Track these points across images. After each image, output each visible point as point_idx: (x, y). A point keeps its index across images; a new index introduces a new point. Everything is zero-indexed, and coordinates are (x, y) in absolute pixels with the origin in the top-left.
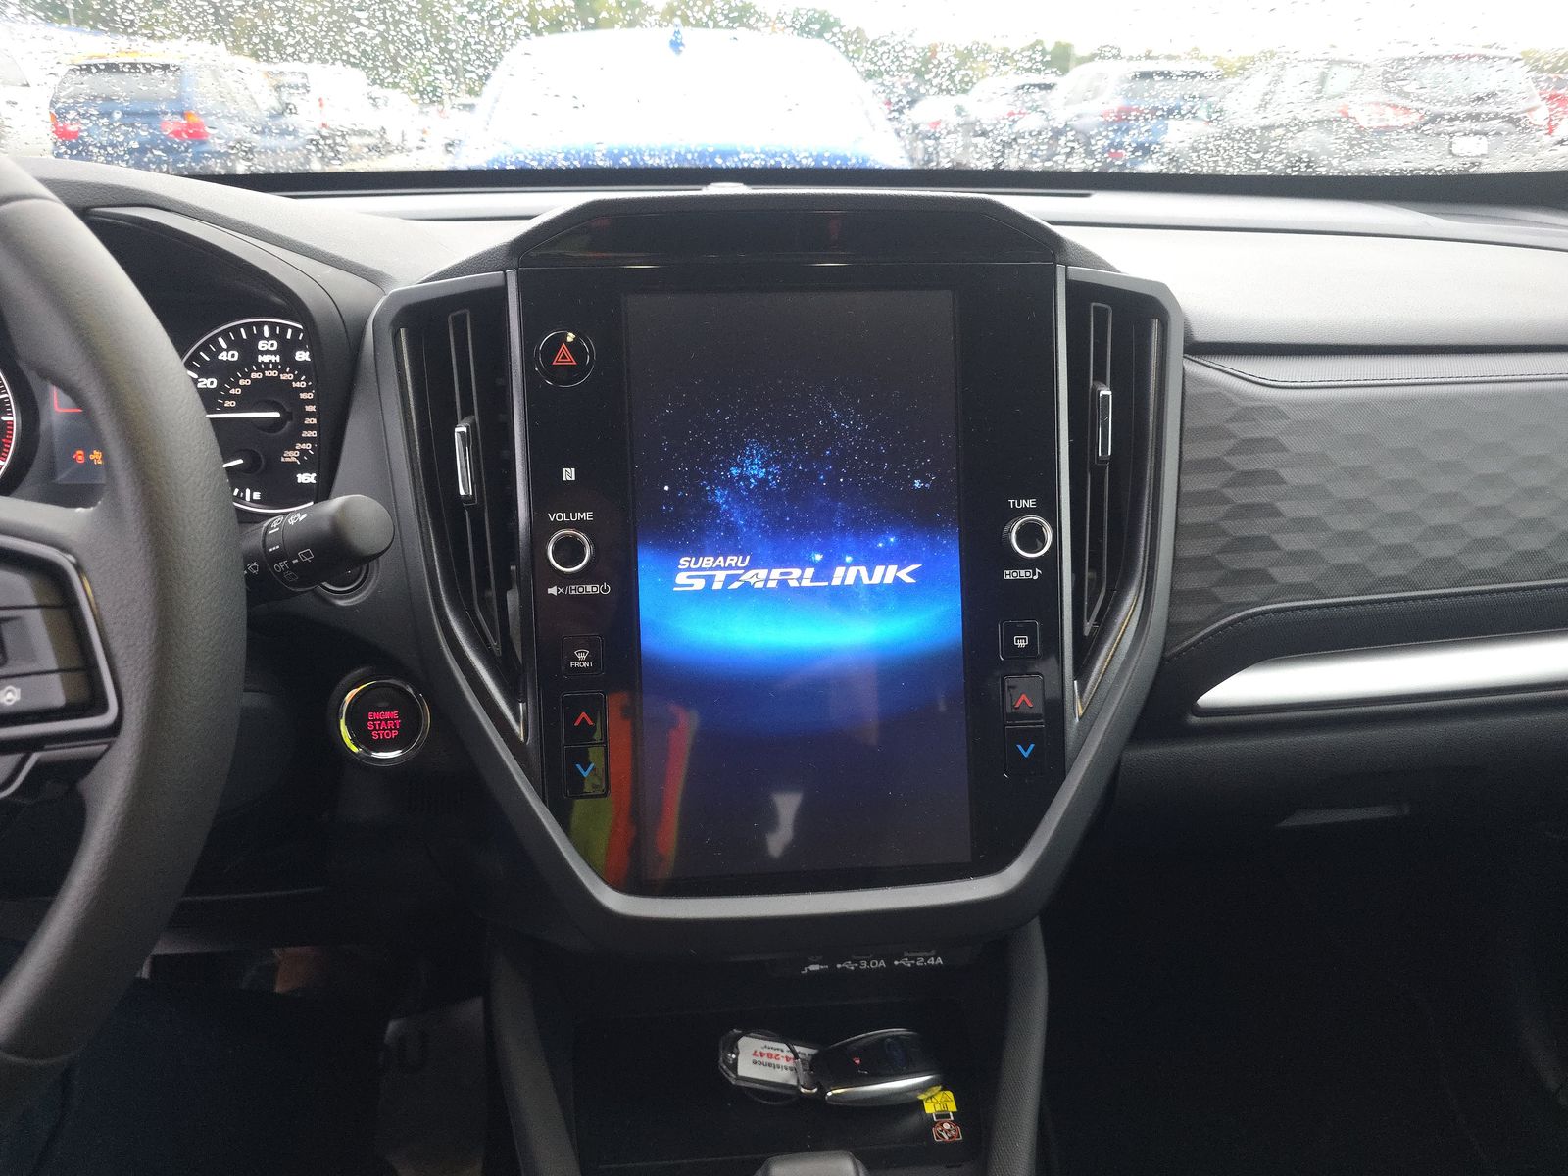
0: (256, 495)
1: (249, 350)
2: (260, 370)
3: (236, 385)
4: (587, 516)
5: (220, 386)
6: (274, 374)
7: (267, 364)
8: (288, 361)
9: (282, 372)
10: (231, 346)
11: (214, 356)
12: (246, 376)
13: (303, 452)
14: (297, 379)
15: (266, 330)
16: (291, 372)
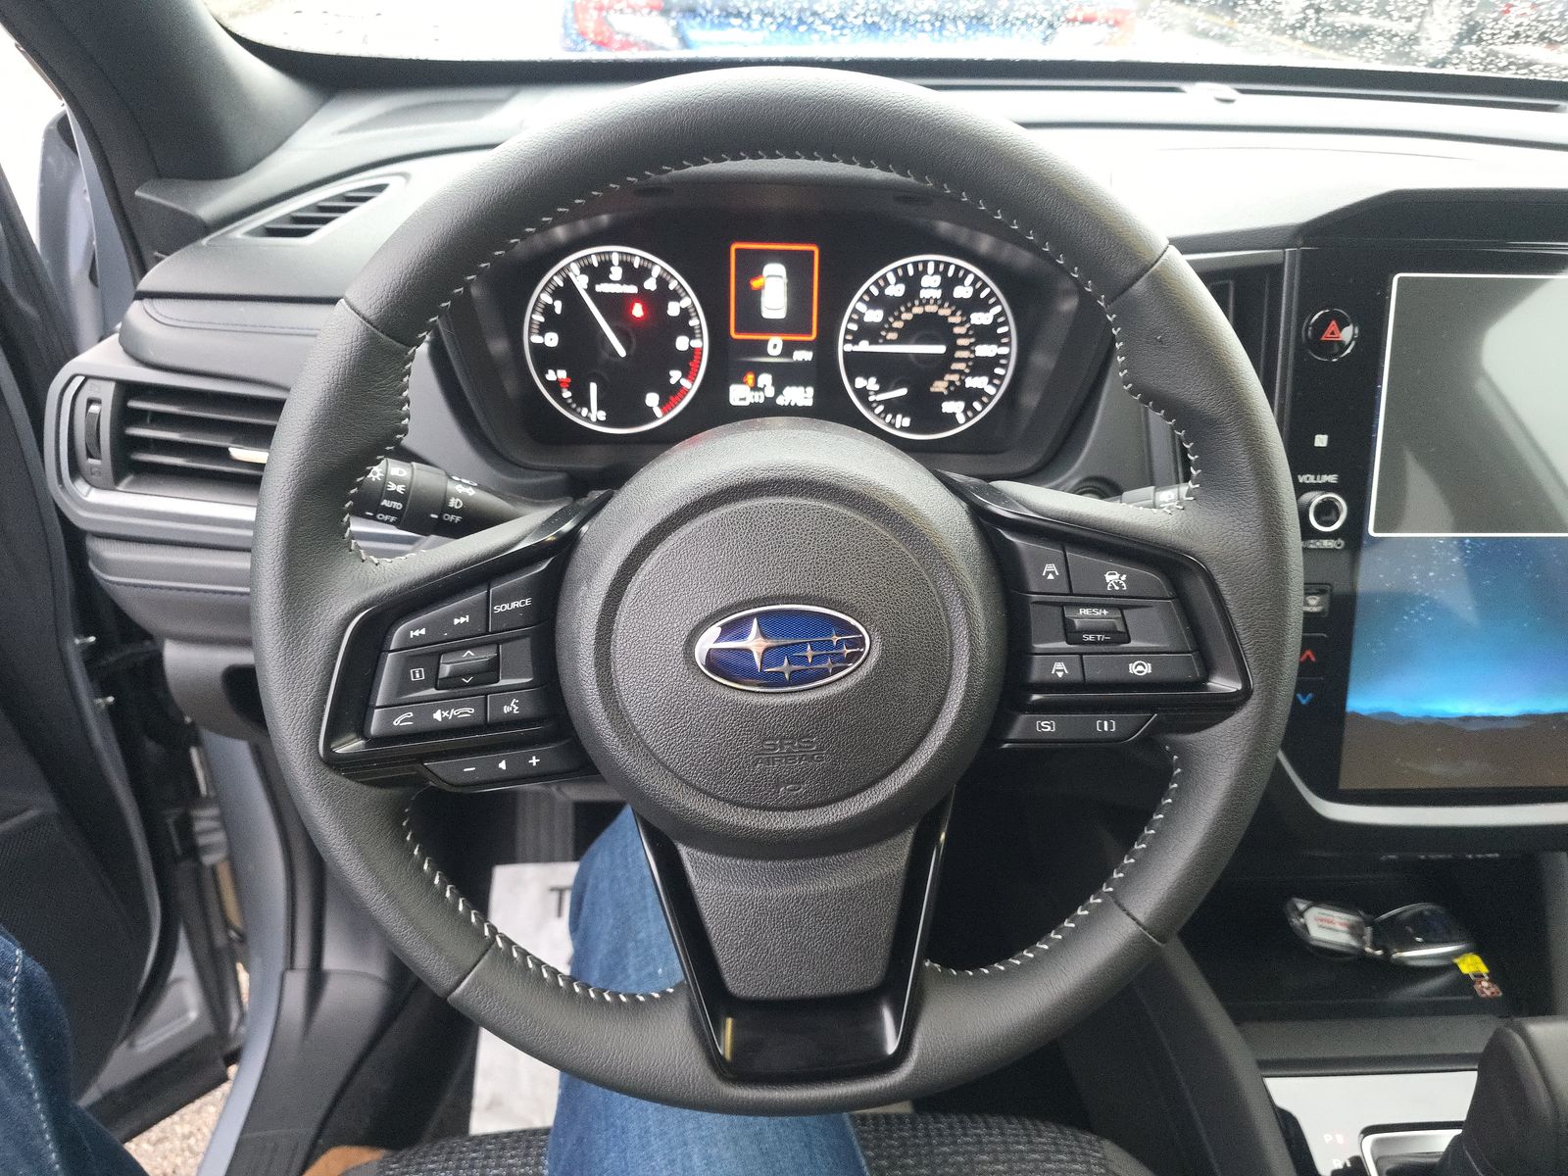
0: (907, 422)
1: (913, 285)
2: (921, 304)
3: (898, 318)
4: (1332, 478)
5: (885, 320)
6: (931, 309)
7: (928, 301)
8: (947, 295)
9: (941, 306)
10: (899, 280)
11: (881, 290)
12: (909, 310)
13: (951, 383)
14: (953, 314)
15: (931, 267)
16: (949, 307)
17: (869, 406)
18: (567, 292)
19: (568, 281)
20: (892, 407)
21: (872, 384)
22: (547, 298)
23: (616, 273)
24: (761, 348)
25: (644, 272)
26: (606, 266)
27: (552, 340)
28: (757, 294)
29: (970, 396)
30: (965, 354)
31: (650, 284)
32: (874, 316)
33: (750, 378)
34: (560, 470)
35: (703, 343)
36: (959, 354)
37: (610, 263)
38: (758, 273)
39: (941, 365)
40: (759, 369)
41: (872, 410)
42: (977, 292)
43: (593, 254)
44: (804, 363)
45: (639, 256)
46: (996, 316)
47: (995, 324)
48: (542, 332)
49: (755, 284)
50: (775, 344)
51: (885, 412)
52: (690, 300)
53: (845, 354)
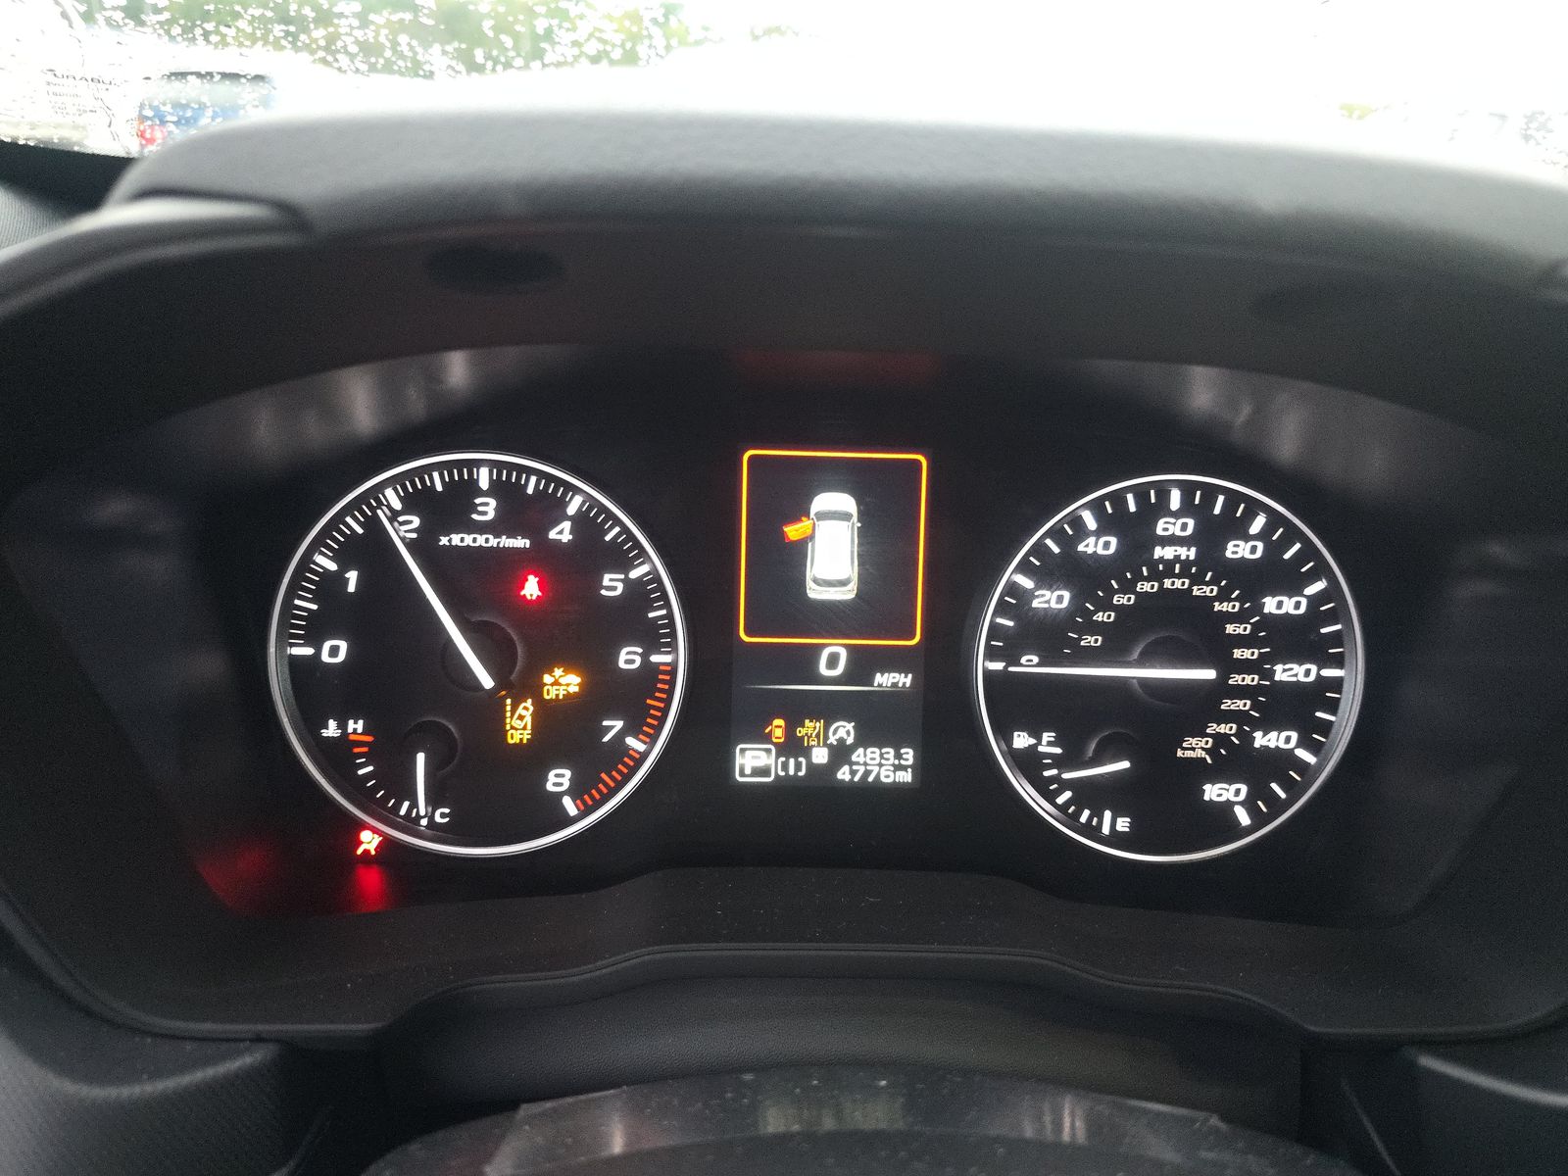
0: (1123, 824)
1: (1138, 536)
2: (1155, 576)
3: (1106, 604)
5: (1077, 607)
6: (1180, 584)
7: (1169, 565)
8: (1210, 560)
9: (1197, 580)
10: (1106, 525)
11: (1068, 545)
12: (1128, 587)
13: (1221, 740)
14: (1223, 596)
15: (1175, 500)
16: (1214, 581)
17: (1043, 787)
18: (370, 551)
19: (372, 524)
20: (1092, 795)
21: (1048, 744)
22: (326, 563)
23: (488, 509)
24: (803, 664)
25: (549, 506)
26: (463, 492)
27: (335, 651)
28: (798, 552)
29: (1259, 769)
30: (1250, 680)
31: (562, 533)
32: (1053, 600)
33: (778, 728)
34: (259, 1039)
35: (677, 657)
36: (1236, 679)
37: (471, 488)
38: (800, 511)
39: (1198, 706)
40: (797, 710)
41: (1050, 797)
42: (1274, 550)
43: (434, 467)
44: (894, 695)
45: (536, 471)
46: (1315, 601)
47: (1316, 614)
48: (314, 638)
49: (793, 532)
50: (833, 656)
51: (1079, 801)
52: (651, 565)
53: (989, 675)
